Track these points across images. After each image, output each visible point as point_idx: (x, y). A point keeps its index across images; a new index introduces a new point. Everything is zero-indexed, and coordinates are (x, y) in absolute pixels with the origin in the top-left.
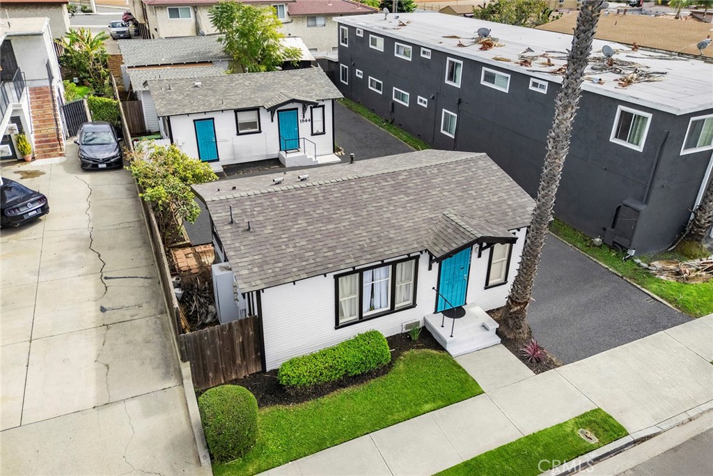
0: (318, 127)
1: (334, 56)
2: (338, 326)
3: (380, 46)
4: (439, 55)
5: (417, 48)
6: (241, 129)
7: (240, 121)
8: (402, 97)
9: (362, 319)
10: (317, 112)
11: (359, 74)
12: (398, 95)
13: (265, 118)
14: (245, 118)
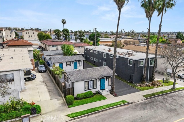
0: (81, 65)
1: (83, 53)
2: (85, 90)
3: (92, 51)
4: (102, 53)
5: (98, 52)
6: (67, 65)
7: (67, 64)
8: (96, 60)
9: (89, 90)
10: (81, 62)
11: (88, 56)
12: (95, 60)
13: (71, 63)
14: (68, 63)
